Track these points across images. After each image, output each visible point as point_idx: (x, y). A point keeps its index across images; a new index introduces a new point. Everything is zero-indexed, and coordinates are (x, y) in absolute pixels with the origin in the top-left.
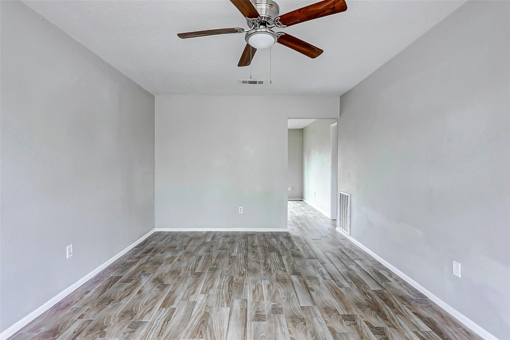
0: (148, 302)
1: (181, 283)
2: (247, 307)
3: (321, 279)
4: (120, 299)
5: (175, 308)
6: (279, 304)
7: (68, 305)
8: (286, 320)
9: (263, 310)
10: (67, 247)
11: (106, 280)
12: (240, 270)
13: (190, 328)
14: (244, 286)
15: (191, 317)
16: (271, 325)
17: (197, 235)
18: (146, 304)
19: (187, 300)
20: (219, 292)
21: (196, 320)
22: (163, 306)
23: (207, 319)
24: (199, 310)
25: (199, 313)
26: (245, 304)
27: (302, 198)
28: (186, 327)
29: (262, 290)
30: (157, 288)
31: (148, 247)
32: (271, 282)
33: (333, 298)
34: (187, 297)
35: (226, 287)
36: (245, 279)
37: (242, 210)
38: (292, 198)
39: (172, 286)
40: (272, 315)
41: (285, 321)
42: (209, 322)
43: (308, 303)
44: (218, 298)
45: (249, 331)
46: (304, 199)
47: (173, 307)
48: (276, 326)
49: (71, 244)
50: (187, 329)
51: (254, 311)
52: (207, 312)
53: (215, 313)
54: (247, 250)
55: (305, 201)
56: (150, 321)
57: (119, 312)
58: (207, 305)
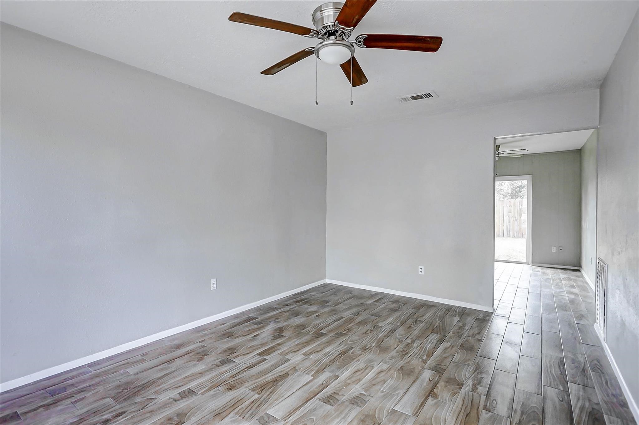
0: (254, 346)
1: (296, 338)
2: (330, 384)
3: (468, 388)
4: (237, 337)
5: (267, 359)
6: (369, 395)
7: (203, 330)
8: (356, 415)
9: (343, 394)
10: (211, 280)
11: (244, 318)
12: (368, 344)
13: (260, 381)
14: (353, 361)
15: (271, 372)
16: (334, 412)
17: (362, 294)
18: (250, 347)
19: (284, 356)
20: (320, 359)
21: (271, 377)
22: (260, 354)
23: (281, 381)
24: (284, 369)
25: (281, 371)
26: (333, 380)
27: (579, 267)
28: (257, 379)
29: (369, 373)
30: (273, 336)
31: (303, 297)
32: (390, 367)
33: (455, 418)
34: (287, 353)
35: (333, 357)
36: (363, 354)
37: (423, 270)
38: (558, 264)
39: (285, 338)
40: (347, 403)
41: (354, 416)
42: (281, 383)
43: (409, 409)
44: (312, 365)
45: (305, 407)
46: (583, 270)
47: (266, 357)
48: (337, 416)
49: (215, 278)
50: (256, 381)
51: (333, 391)
52: (288, 373)
53: (294, 377)
54: (403, 324)
55: (583, 272)
56: (238, 362)
57: (226, 347)
58: (295, 367)
